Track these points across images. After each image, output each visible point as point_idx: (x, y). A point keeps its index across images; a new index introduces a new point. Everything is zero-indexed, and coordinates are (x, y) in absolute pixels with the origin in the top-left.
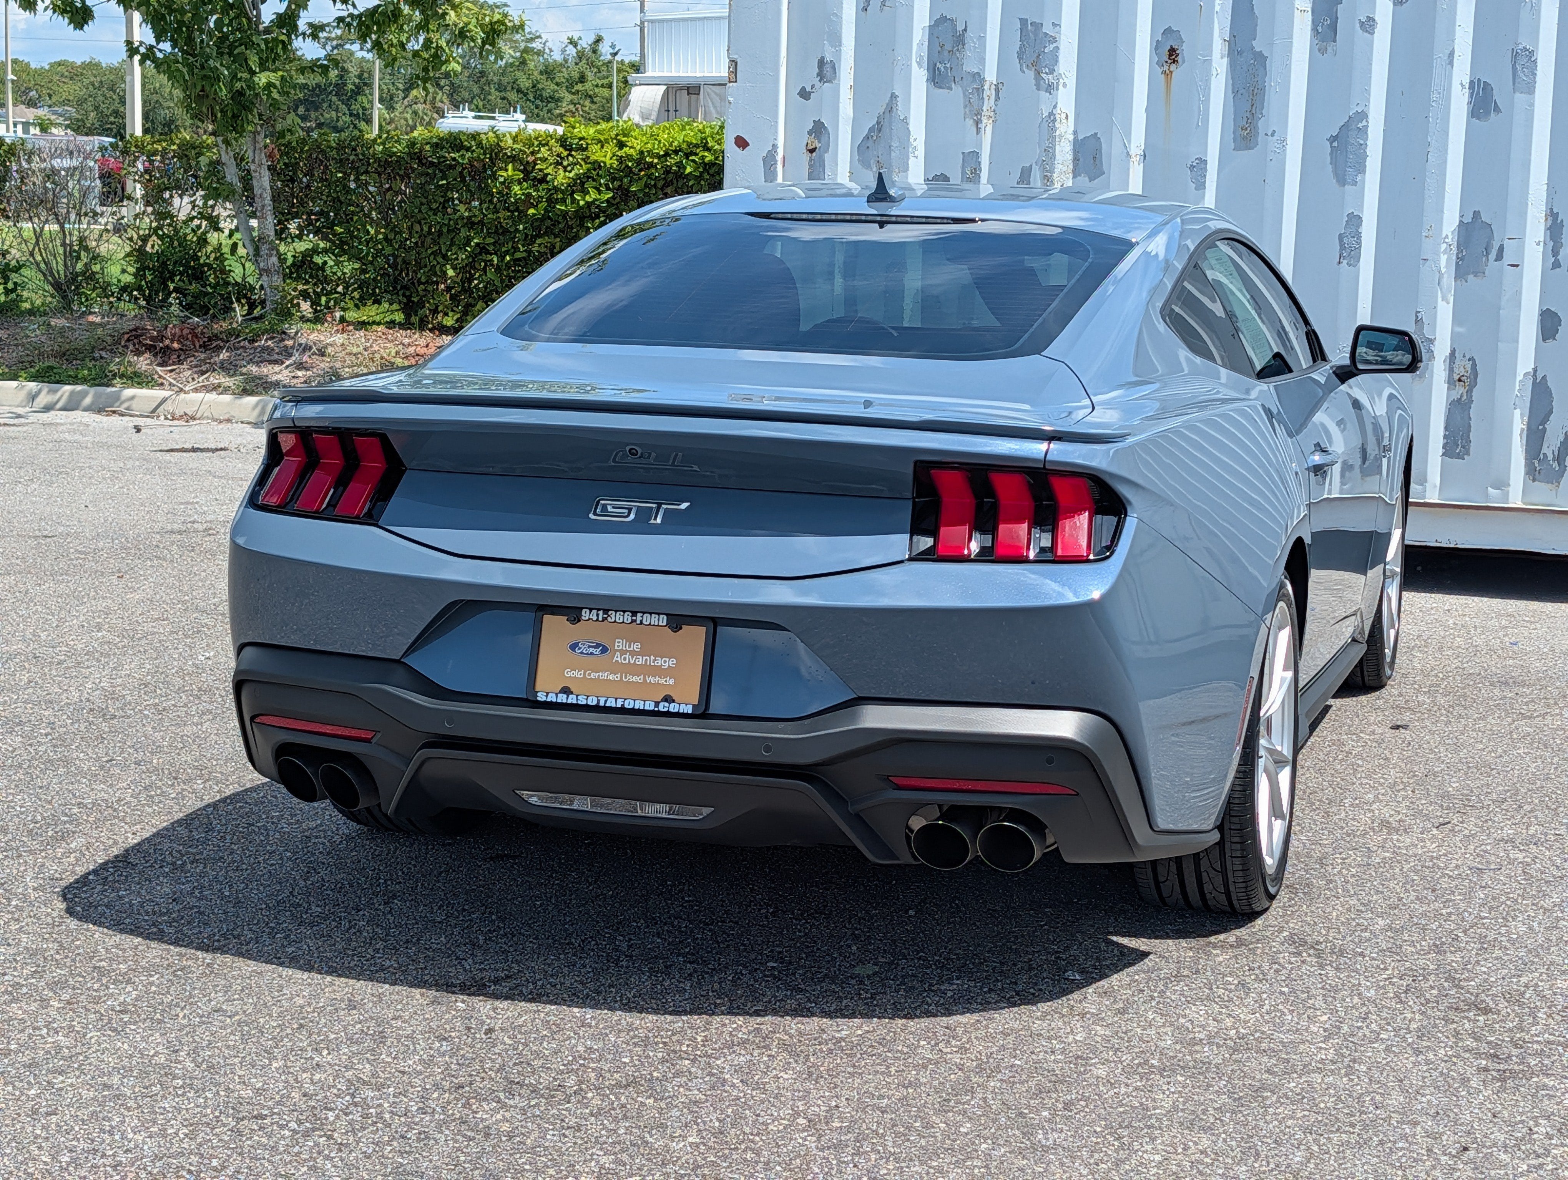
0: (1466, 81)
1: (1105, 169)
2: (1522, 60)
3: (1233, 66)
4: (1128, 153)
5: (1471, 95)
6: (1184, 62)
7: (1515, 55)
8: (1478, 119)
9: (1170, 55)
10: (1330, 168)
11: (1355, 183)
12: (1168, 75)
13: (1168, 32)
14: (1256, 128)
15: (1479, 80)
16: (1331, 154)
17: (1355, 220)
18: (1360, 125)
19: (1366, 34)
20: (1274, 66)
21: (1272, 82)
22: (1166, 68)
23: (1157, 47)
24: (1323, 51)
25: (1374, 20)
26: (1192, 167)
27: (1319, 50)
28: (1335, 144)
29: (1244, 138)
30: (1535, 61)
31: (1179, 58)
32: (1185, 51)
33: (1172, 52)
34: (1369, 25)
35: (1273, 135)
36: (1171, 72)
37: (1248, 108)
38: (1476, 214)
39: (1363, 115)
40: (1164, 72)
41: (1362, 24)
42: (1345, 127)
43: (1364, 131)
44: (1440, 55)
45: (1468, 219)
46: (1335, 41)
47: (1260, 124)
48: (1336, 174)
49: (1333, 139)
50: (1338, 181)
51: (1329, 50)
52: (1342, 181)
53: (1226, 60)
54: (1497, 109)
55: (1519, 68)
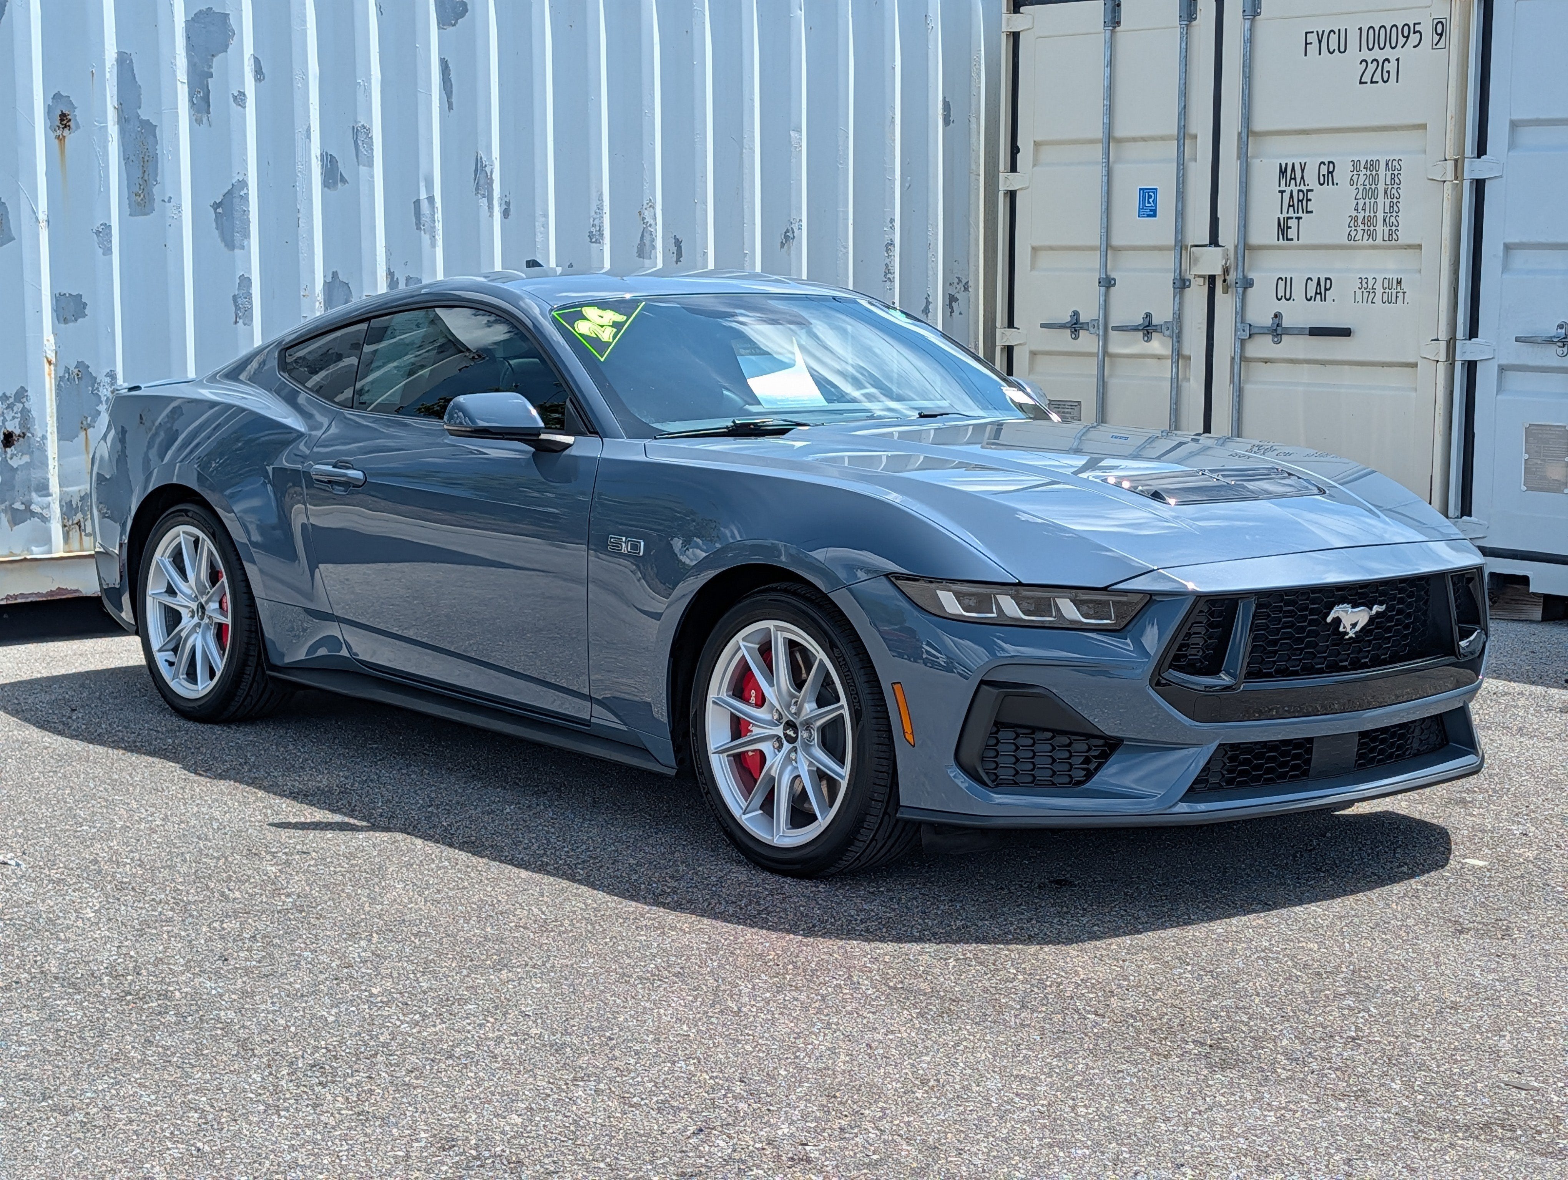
0: (319, 154)
1: (14, 233)
2: (361, 137)
3: (122, 132)
4: (37, 219)
5: (322, 165)
6: (78, 127)
7: (356, 132)
8: (329, 188)
9: (62, 120)
10: (216, 233)
11: (243, 247)
12: (61, 139)
13: (57, 97)
14: (150, 195)
15: (327, 153)
16: (216, 220)
17: (246, 282)
18: (242, 193)
19: (239, 107)
20: (163, 135)
21: (163, 149)
22: (59, 132)
23: (49, 111)
24: (199, 122)
25: (244, 95)
26: (98, 233)
27: (196, 120)
28: (220, 210)
29: (139, 204)
30: (371, 138)
31: (72, 124)
32: (79, 116)
33: (63, 116)
34: (240, 99)
35: (169, 201)
36: (64, 137)
37: (140, 175)
38: (335, 274)
39: (243, 184)
40: (58, 137)
41: (235, 98)
42: (229, 194)
43: (245, 199)
44: (300, 130)
45: (329, 279)
46: (209, 113)
47: (155, 190)
48: (224, 239)
49: (216, 206)
50: (226, 245)
51: (205, 120)
52: (230, 245)
53: (116, 126)
54: (343, 180)
55: (360, 143)
